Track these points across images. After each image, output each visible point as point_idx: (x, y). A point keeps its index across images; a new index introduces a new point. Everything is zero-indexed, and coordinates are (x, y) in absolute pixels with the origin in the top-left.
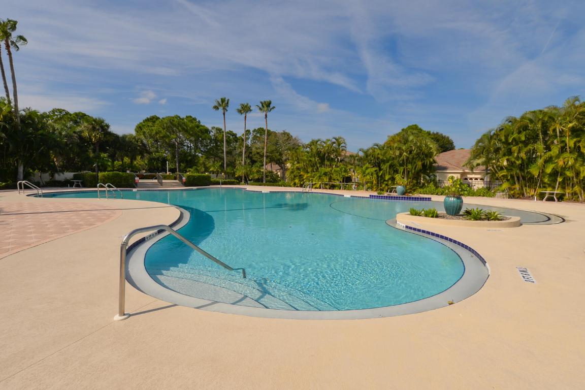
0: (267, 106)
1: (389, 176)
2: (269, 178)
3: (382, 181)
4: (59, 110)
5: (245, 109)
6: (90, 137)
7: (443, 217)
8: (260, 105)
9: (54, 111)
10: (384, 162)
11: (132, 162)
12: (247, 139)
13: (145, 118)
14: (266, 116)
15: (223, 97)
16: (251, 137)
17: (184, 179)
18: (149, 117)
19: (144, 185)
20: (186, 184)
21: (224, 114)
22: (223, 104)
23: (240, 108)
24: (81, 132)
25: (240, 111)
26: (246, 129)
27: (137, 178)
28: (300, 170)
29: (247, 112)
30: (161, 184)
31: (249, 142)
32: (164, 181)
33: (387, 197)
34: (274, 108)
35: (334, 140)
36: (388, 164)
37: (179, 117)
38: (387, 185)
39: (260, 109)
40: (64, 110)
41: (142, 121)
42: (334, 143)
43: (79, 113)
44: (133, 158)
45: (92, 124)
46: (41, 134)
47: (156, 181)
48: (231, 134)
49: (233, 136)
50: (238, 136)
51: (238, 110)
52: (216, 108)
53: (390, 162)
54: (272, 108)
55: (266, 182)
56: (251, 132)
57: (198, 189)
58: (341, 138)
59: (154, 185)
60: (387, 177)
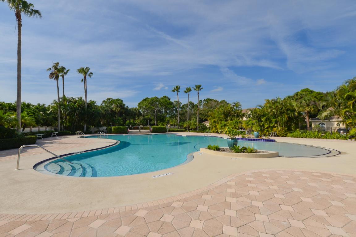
0: (199, 88)
1: (268, 125)
2: (200, 128)
3: (264, 129)
4: (109, 98)
5: (189, 90)
6: (116, 110)
7: (224, 150)
8: (195, 88)
9: (108, 99)
10: (263, 116)
11: (134, 121)
12: (200, 105)
13: (143, 99)
14: (198, 93)
15: (177, 85)
16: (202, 104)
17: (151, 129)
18: (144, 98)
19: (132, 133)
20: (152, 132)
21: (178, 94)
22: (177, 89)
23: (185, 90)
24: (112, 108)
25: (185, 92)
26: (199, 100)
27: (128, 129)
28: (215, 123)
29: (189, 92)
30: (140, 131)
31: (202, 107)
32: (141, 130)
33: (247, 139)
34: (202, 88)
35: (234, 104)
36: (265, 118)
37: (157, 97)
38: (268, 131)
39: (195, 89)
40: (111, 98)
41: (141, 101)
42: (234, 106)
43: (118, 99)
44: (134, 119)
45: (117, 104)
46: (94, 111)
47: (138, 130)
48: (190, 103)
49: (192, 104)
50: (195, 104)
51: (184, 91)
52: (173, 91)
53: (267, 116)
54: (202, 89)
55: (199, 130)
56: (203, 101)
57: (155, 134)
58: (238, 103)
59: (137, 132)
60: (266, 126)
